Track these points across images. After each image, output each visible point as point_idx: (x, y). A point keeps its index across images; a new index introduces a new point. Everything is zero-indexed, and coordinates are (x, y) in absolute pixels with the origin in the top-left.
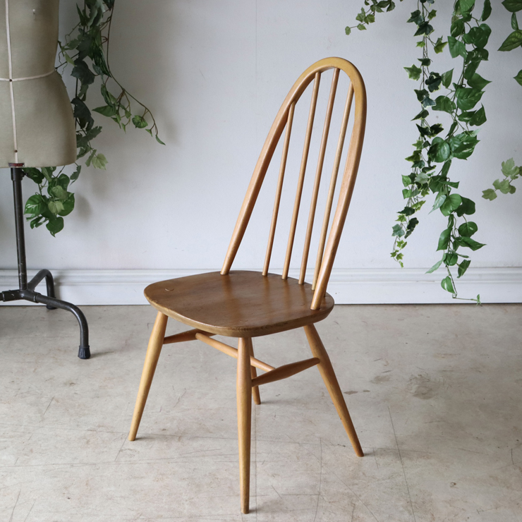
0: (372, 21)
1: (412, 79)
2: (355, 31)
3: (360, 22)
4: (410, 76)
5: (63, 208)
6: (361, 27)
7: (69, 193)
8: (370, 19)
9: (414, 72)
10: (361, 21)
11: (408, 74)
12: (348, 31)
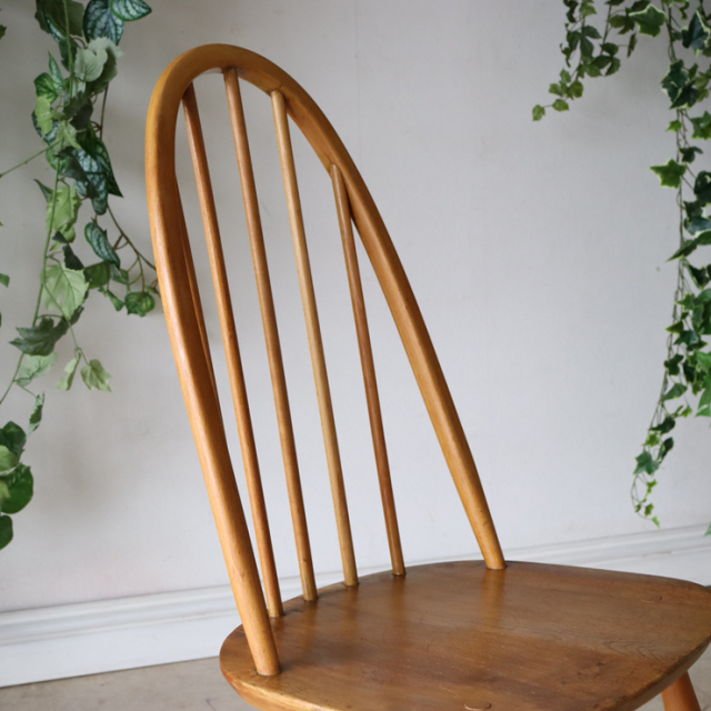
0: (579, 94)
1: (666, 187)
2: (550, 111)
3: (557, 97)
4: (664, 182)
5: (8, 495)
6: (560, 106)
7: (22, 466)
8: (576, 91)
9: (671, 174)
10: (560, 94)
11: (658, 178)
12: (539, 112)
